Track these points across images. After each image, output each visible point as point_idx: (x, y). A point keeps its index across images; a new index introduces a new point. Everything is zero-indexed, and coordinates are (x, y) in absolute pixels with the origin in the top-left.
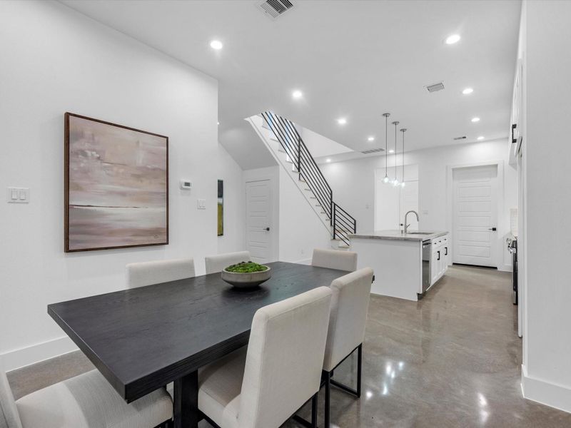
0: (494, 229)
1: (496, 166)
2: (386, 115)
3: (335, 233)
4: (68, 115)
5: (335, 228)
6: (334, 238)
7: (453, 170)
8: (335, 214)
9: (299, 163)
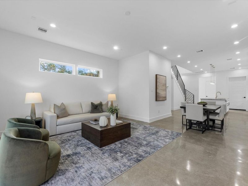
0: (245, 97)
1: (246, 77)
2: (211, 65)
3: (186, 99)
4: (156, 75)
5: (186, 98)
6: (186, 101)
7: (229, 78)
8: (186, 93)
9: (177, 77)
